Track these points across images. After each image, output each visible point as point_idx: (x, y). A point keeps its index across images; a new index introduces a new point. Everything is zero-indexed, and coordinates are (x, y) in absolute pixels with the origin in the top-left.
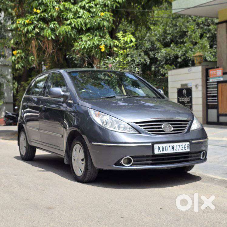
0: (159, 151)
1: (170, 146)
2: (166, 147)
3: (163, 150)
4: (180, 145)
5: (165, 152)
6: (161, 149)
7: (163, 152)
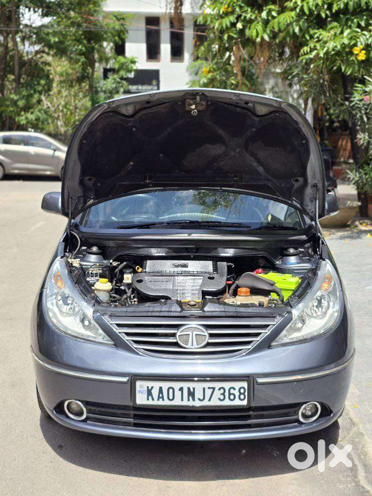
0: (150, 397)
1: (181, 389)
2: (171, 391)
3: (159, 398)
4: (214, 389)
5: (166, 403)
6: (155, 393)
7: (161, 403)
